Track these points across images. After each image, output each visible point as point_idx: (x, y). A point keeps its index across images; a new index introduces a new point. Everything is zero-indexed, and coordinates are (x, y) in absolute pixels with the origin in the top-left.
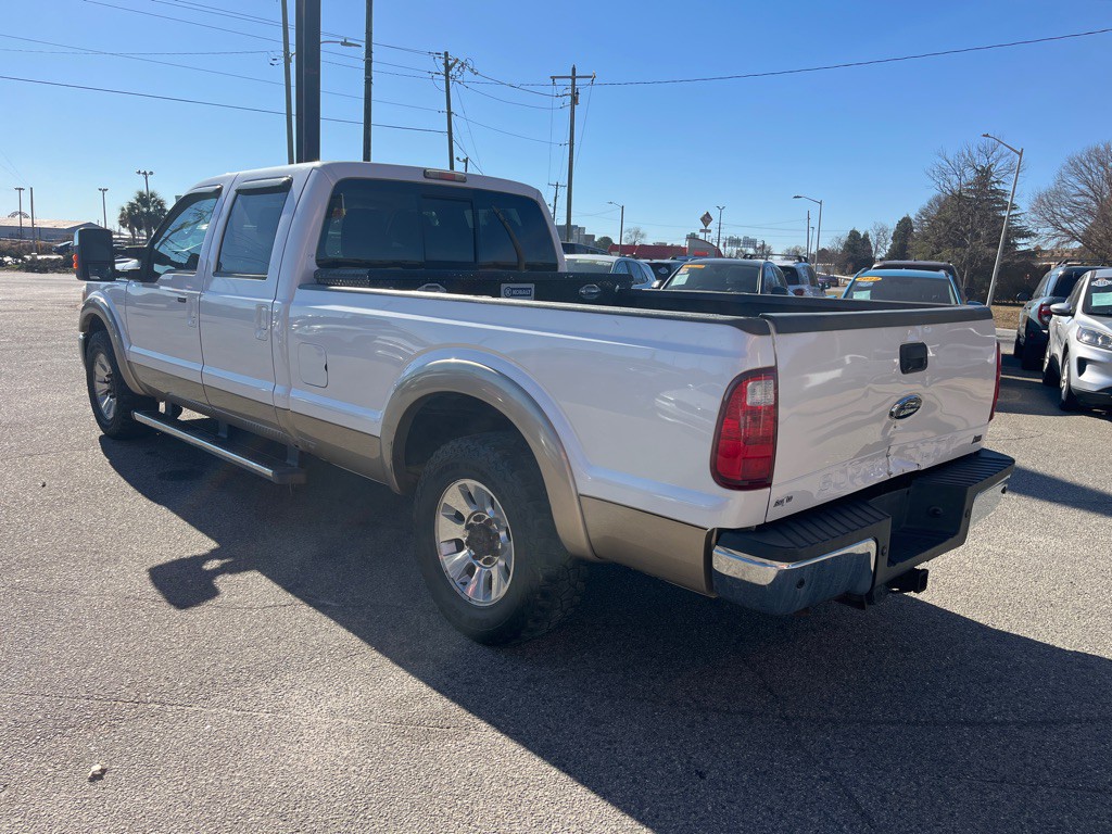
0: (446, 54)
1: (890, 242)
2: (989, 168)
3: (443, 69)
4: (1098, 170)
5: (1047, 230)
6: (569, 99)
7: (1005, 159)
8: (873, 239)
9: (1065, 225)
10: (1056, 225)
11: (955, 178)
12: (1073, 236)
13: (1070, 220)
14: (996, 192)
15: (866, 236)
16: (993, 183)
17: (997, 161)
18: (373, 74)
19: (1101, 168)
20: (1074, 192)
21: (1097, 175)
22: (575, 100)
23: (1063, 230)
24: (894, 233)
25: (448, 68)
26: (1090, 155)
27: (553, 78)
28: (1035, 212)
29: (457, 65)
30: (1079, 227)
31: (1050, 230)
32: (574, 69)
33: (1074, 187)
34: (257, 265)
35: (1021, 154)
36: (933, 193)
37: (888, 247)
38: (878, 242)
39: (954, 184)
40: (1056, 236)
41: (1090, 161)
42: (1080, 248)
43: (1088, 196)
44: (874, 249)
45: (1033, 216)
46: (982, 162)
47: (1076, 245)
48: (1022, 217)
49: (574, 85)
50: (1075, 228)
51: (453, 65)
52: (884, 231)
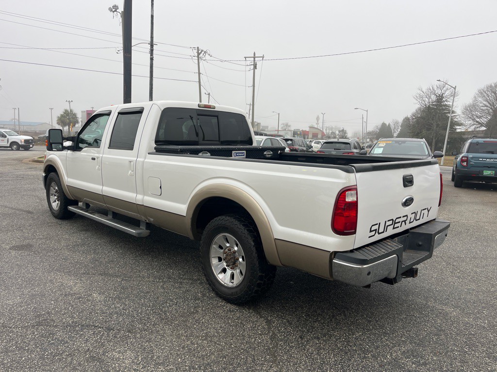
0: (198, 48)
1: (400, 128)
2: (442, 95)
3: (196, 54)
4: (492, 95)
5: (469, 122)
6: (252, 67)
7: (449, 91)
8: (392, 127)
9: (478, 120)
10: (474, 120)
11: (427, 99)
12: (481, 125)
13: (480, 117)
14: (446, 105)
15: (389, 125)
16: (444, 101)
17: (445, 91)
18: (154, 55)
19: (493, 94)
20: (481, 105)
21: (492, 97)
22: (255, 67)
23: (477, 122)
24: (402, 124)
25: (199, 54)
26: (488, 88)
27: (245, 58)
28: (464, 114)
29: (203, 53)
30: (484, 120)
31: (471, 122)
32: (254, 54)
33: (481, 103)
34: (128, 145)
35: (455, 88)
36: (417, 106)
37: (399, 130)
38: (395, 128)
39: (426, 102)
40: (474, 124)
41: (488, 91)
42: (485, 130)
43: (487, 106)
44: (393, 131)
45: (463, 116)
46: (439, 92)
47: (484, 128)
48: (458, 116)
49: (254, 60)
50: (482, 121)
51: (201, 52)
52: (397, 123)
